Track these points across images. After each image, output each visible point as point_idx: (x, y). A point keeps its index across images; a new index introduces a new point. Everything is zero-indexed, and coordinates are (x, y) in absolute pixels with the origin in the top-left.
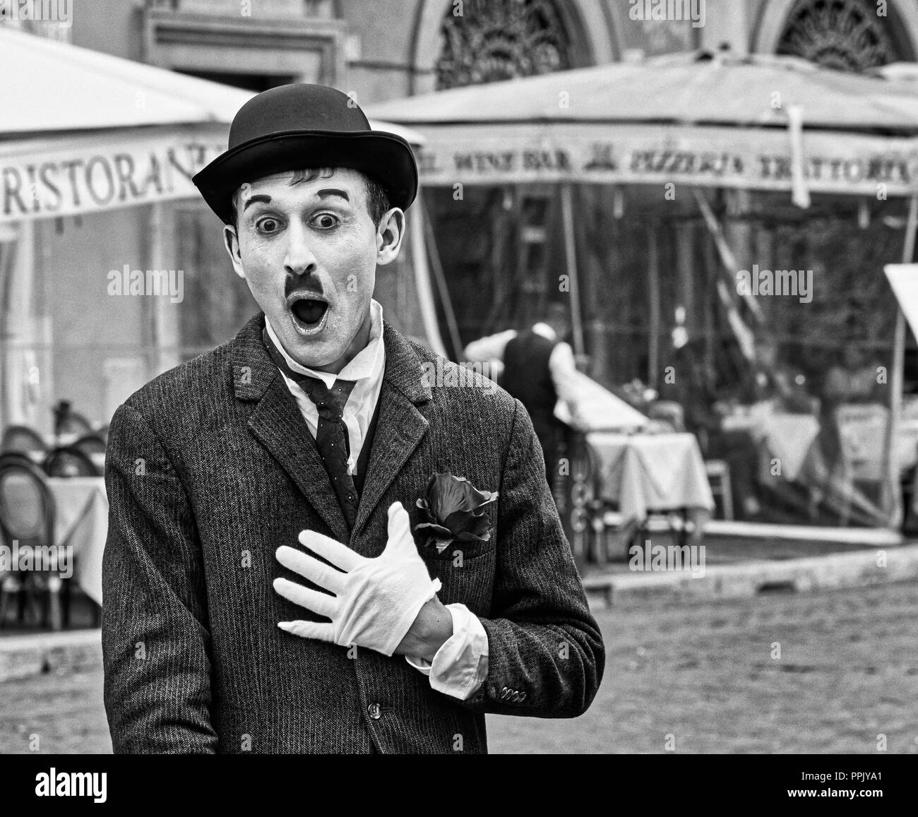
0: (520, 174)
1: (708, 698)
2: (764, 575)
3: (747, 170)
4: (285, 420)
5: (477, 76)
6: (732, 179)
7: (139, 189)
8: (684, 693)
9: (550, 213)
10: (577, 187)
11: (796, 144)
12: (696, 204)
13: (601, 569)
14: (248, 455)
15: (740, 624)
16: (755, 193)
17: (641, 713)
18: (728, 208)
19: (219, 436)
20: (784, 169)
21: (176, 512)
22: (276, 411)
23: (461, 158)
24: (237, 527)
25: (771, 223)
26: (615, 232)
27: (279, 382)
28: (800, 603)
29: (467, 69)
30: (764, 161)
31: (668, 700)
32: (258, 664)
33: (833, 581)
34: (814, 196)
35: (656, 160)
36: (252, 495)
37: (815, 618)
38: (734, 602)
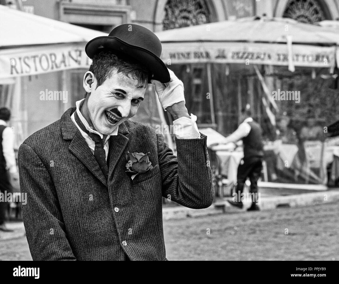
0: (193, 60)
1: (259, 245)
2: (279, 201)
3: (272, 58)
4: (82, 146)
5: (177, 25)
6: (267, 62)
7: (58, 65)
8: (251, 243)
9: (203, 73)
10: (212, 65)
11: (290, 49)
12: (254, 70)
13: (221, 199)
14: (70, 159)
15: (270, 218)
16: (275, 67)
17: (236, 250)
18: (266, 72)
19: (59, 153)
20: (286, 58)
21: (47, 181)
22: (78, 143)
23: (172, 54)
24: (68, 185)
25: (281, 77)
26: (226, 80)
27: (79, 133)
28: (291, 211)
29: (173, 23)
30: (279, 55)
31: (245, 245)
32: (81, 233)
33: (303, 203)
34: (296, 68)
35: (240, 55)
36: (73, 173)
37: (297, 216)
38: (268, 211)
